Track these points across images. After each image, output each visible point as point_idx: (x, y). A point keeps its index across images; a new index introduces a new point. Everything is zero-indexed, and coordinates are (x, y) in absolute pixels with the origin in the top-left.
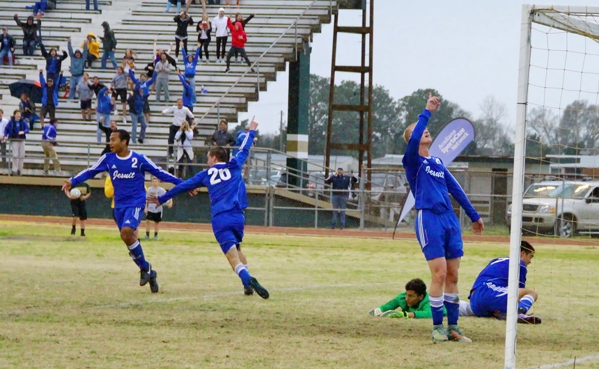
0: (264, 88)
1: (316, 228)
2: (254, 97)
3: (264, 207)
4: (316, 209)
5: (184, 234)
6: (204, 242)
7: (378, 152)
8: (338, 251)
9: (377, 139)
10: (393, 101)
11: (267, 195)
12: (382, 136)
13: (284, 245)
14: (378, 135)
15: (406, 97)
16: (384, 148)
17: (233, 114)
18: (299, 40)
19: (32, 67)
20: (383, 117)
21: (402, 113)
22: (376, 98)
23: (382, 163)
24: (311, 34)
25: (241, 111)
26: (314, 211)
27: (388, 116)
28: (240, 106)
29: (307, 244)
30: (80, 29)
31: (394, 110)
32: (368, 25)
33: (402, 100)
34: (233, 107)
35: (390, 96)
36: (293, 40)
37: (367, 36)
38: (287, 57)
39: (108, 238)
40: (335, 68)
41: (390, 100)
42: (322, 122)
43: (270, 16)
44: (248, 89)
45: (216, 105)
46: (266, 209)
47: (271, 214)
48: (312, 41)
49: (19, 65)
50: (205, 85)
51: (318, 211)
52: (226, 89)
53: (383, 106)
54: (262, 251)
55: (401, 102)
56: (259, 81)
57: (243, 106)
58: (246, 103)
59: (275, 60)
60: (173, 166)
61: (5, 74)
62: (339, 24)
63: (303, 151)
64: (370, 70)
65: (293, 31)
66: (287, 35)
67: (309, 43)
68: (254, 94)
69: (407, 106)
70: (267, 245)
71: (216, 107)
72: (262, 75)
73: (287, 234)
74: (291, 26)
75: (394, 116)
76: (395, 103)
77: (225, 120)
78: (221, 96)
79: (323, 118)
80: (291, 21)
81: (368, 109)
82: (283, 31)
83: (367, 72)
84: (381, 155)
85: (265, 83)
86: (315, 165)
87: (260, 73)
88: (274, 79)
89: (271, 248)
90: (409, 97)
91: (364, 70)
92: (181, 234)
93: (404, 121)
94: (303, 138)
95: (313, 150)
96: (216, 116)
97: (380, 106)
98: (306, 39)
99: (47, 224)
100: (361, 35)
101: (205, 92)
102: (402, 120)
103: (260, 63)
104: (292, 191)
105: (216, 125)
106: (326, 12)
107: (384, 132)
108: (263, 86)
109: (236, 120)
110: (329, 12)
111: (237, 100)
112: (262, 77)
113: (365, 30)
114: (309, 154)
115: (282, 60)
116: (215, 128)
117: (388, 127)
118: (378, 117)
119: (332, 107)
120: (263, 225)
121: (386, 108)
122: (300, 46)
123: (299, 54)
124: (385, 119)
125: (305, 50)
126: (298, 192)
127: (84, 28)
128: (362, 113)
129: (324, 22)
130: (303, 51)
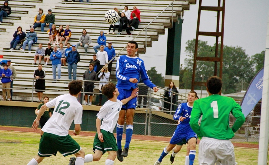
0: (150, 45)
2: (143, 51)
3: (144, 122)
5: (87, 139)
7: (237, 89)
9: (237, 81)
10: (248, 57)
11: (147, 115)
12: (240, 79)
13: (151, 149)
14: (238, 78)
15: (257, 55)
16: (241, 86)
18: (175, 15)
19: (2, 30)
20: (241, 67)
21: (254, 64)
22: (237, 54)
23: (239, 96)
24: (182, 11)
27: (244, 66)
30: (35, 6)
31: (249, 62)
32: (221, 5)
33: (254, 56)
35: (246, 54)
36: (170, 15)
38: (166, 25)
39: (34, 141)
40: (199, 33)
41: (246, 57)
42: (201, 69)
46: (146, 124)
47: (149, 127)
48: (183, 16)
53: (241, 60)
55: (253, 58)
56: (147, 41)
59: (158, 27)
64: (222, 34)
65: (170, 9)
66: (166, 11)
67: (181, 16)
68: (142, 48)
69: (258, 60)
70: (139, 148)
72: (149, 37)
73: (156, 141)
74: (168, 6)
75: (248, 66)
76: (249, 58)
79: (202, 67)
81: (220, 60)
82: (163, 8)
83: (220, 36)
85: (151, 42)
86: (184, 95)
87: (147, 35)
88: (157, 40)
89: (141, 151)
90: (259, 54)
91: (218, 34)
92: (85, 139)
93: (255, 70)
94: (175, 78)
95: (182, 86)
97: (239, 60)
98: (179, 15)
100: (217, 12)
102: (253, 69)
103: (147, 29)
104: (165, 112)
107: (241, 76)
108: (149, 43)
112: (149, 38)
113: (220, 9)
114: (180, 88)
115: (162, 27)
117: (244, 73)
118: (237, 66)
119: (196, 58)
120: (144, 134)
121: (243, 61)
122: (175, 18)
123: (174, 24)
124: (242, 68)
125: (179, 21)
126: (169, 113)
127: (38, 6)
128: (216, 62)
129: (192, 3)
130: (177, 22)
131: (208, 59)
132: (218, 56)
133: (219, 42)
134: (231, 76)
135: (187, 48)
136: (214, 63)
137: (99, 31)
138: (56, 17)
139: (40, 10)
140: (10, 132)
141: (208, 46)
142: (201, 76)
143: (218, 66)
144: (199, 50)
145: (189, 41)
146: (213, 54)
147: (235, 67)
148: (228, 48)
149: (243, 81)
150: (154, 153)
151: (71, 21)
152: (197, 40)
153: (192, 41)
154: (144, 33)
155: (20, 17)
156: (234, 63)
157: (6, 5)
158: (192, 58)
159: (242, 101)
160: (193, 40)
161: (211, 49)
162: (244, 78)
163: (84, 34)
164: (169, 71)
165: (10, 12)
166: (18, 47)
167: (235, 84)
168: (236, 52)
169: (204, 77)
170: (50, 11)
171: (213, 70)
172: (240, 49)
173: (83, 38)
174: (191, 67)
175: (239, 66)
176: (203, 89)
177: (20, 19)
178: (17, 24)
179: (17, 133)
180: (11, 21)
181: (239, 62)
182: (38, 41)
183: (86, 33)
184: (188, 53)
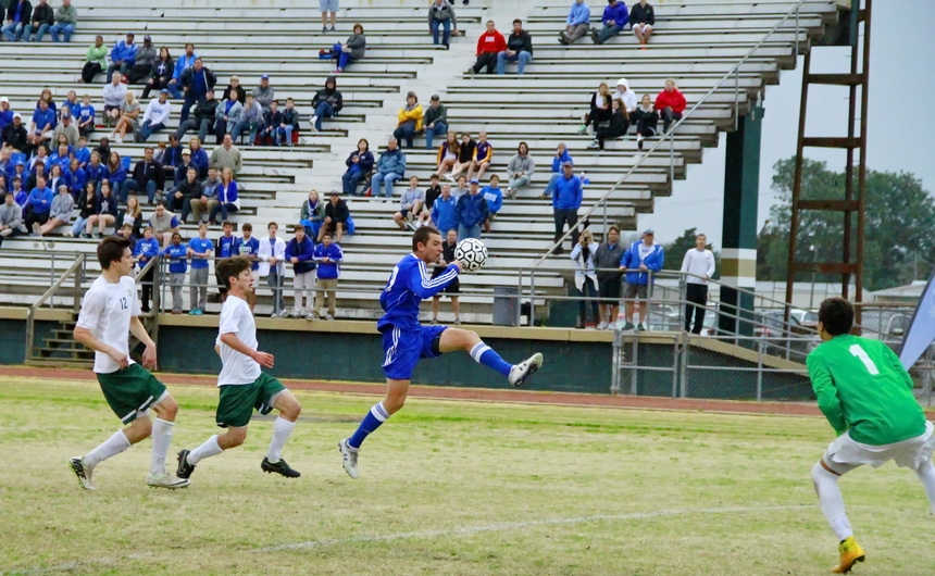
0: (681, 175)
1: (758, 401)
2: (664, 190)
3: (671, 366)
4: (760, 369)
5: (533, 410)
6: (556, 424)
7: (900, 277)
8: (777, 441)
9: (901, 256)
10: (929, 197)
11: (676, 347)
12: (908, 252)
13: (689, 430)
14: (903, 250)
16: (911, 270)
17: (629, 217)
18: (743, 98)
19: (322, 149)
20: (911, 223)
23: (906, 294)
24: (762, 87)
25: (642, 212)
26: (757, 372)
27: (919, 220)
28: (641, 204)
29: (727, 428)
30: (398, 87)
31: (931, 210)
32: (860, 70)
34: (629, 206)
35: (924, 188)
36: (731, 97)
37: (859, 88)
38: (721, 124)
39: (404, 417)
40: (804, 142)
41: (923, 196)
42: (812, 231)
43: (696, 60)
44: (655, 176)
45: (601, 202)
46: (674, 369)
47: (683, 378)
48: (763, 98)
49: (304, 145)
50: (585, 172)
51: (764, 373)
52: (618, 178)
53: (912, 205)
54: (647, 439)
56: (674, 164)
57: (647, 204)
58: (651, 200)
59: (702, 130)
60: (529, 300)
61: (282, 160)
62: (812, 71)
63: (747, 275)
64: (861, 143)
65: (732, 83)
66: (721, 90)
67: (759, 101)
68: (663, 183)
70: (659, 429)
71: (600, 206)
72: (679, 154)
73: (701, 410)
74: (727, 75)
77: (615, 226)
78: (609, 189)
79: (813, 224)
80: (730, 68)
81: (857, 206)
82: (714, 83)
83: (856, 146)
84: (907, 282)
85: (684, 167)
86: (769, 294)
87: (675, 151)
88: (698, 160)
89: (663, 435)
91: (852, 143)
92: (526, 410)
94: (747, 255)
95: (763, 274)
96: (601, 220)
97: (907, 205)
98: (752, 98)
99: (322, 394)
100: (847, 89)
101: (586, 182)
103: (675, 134)
104: (722, 340)
105: (601, 235)
106: (788, 51)
107: (913, 245)
108: (679, 171)
109: (633, 227)
110: (794, 51)
111: (636, 195)
112: (679, 157)
113: (855, 80)
114: (758, 279)
115: (712, 129)
116: (599, 238)
117: (919, 238)
118: (902, 221)
119: (798, 204)
120: (669, 394)
121: (917, 207)
122: (743, 106)
123: (741, 119)
124: (914, 224)
125: (753, 113)
126: (732, 342)
127: (406, 86)
128: (847, 213)
129: (785, 67)
130: (749, 115)
131: (828, 205)
132: (853, 198)
133: (856, 162)
134: (888, 244)
135: (775, 178)
136: (842, 214)
137: (554, 144)
138: (450, 113)
139: (411, 95)
140: (346, 396)
141: (828, 173)
142: (812, 248)
143: (854, 222)
144: (805, 183)
145: (780, 162)
146: (840, 192)
147: (898, 222)
148: (878, 177)
149: (918, 258)
150: (697, 441)
151: (486, 121)
152: (798, 159)
153: (787, 161)
154: (667, 145)
155: (363, 117)
156: (895, 212)
157: (331, 86)
158: (788, 204)
159: (917, 308)
160: (790, 158)
161: (835, 179)
162: (919, 249)
163: (523, 152)
164: (732, 237)
165: (340, 104)
166: (360, 189)
167: (897, 265)
168: (899, 186)
169: (819, 249)
170: (435, 99)
171: (842, 232)
172: (907, 178)
173: (519, 161)
174: (785, 227)
175: (906, 220)
176: (818, 281)
177: (364, 121)
178: (357, 132)
179: (361, 398)
180: (342, 126)
181: (907, 210)
182: (407, 174)
183: (528, 149)
184: (778, 192)
